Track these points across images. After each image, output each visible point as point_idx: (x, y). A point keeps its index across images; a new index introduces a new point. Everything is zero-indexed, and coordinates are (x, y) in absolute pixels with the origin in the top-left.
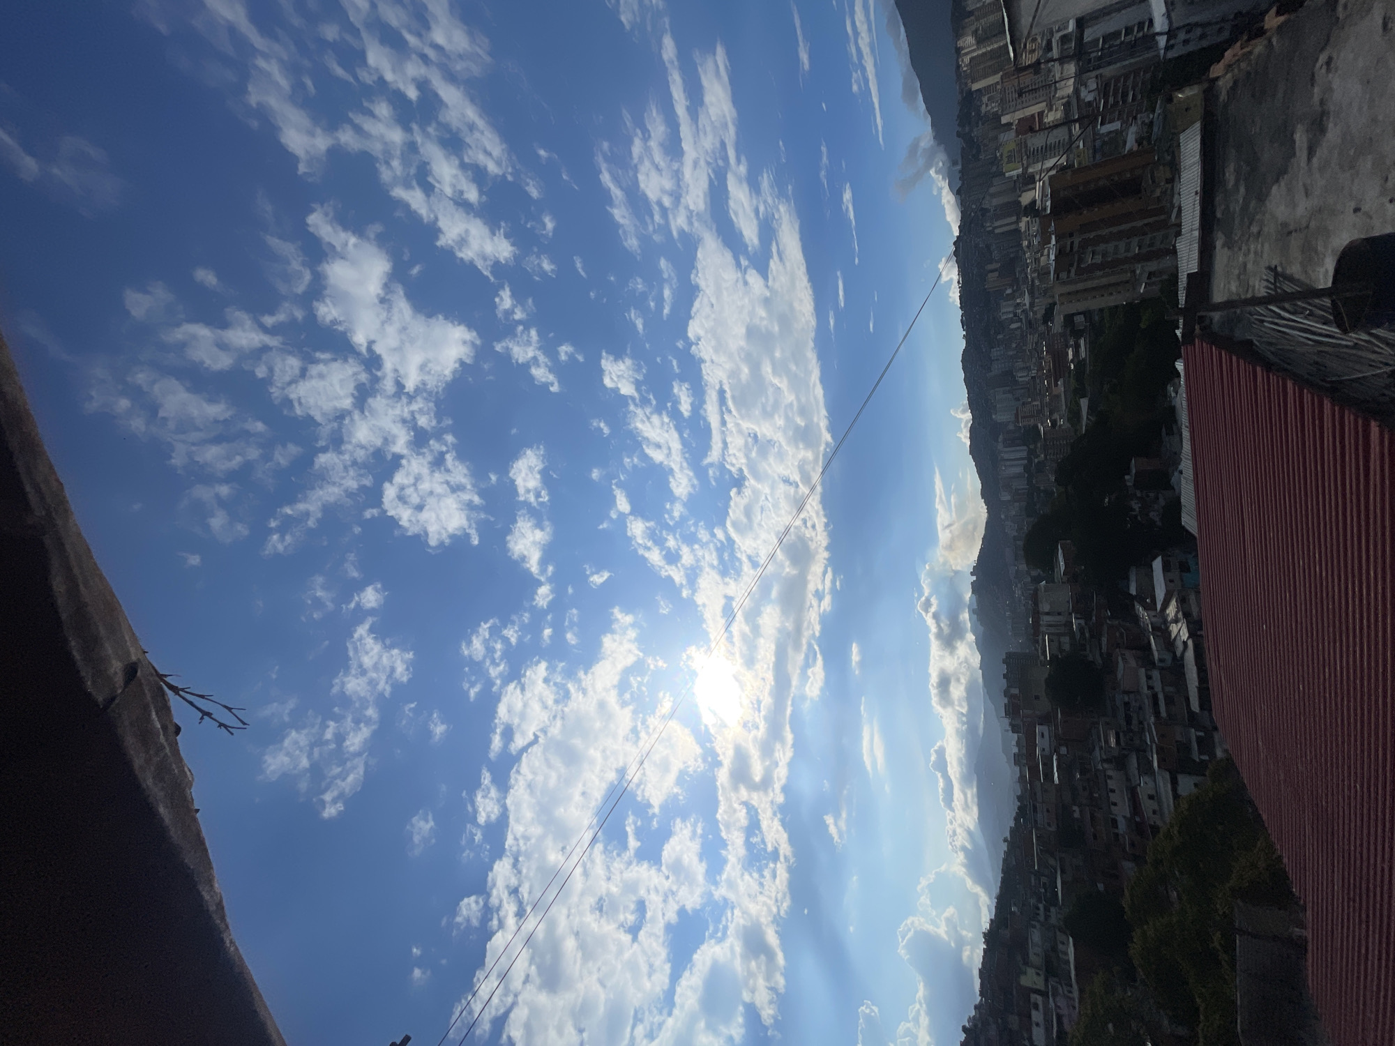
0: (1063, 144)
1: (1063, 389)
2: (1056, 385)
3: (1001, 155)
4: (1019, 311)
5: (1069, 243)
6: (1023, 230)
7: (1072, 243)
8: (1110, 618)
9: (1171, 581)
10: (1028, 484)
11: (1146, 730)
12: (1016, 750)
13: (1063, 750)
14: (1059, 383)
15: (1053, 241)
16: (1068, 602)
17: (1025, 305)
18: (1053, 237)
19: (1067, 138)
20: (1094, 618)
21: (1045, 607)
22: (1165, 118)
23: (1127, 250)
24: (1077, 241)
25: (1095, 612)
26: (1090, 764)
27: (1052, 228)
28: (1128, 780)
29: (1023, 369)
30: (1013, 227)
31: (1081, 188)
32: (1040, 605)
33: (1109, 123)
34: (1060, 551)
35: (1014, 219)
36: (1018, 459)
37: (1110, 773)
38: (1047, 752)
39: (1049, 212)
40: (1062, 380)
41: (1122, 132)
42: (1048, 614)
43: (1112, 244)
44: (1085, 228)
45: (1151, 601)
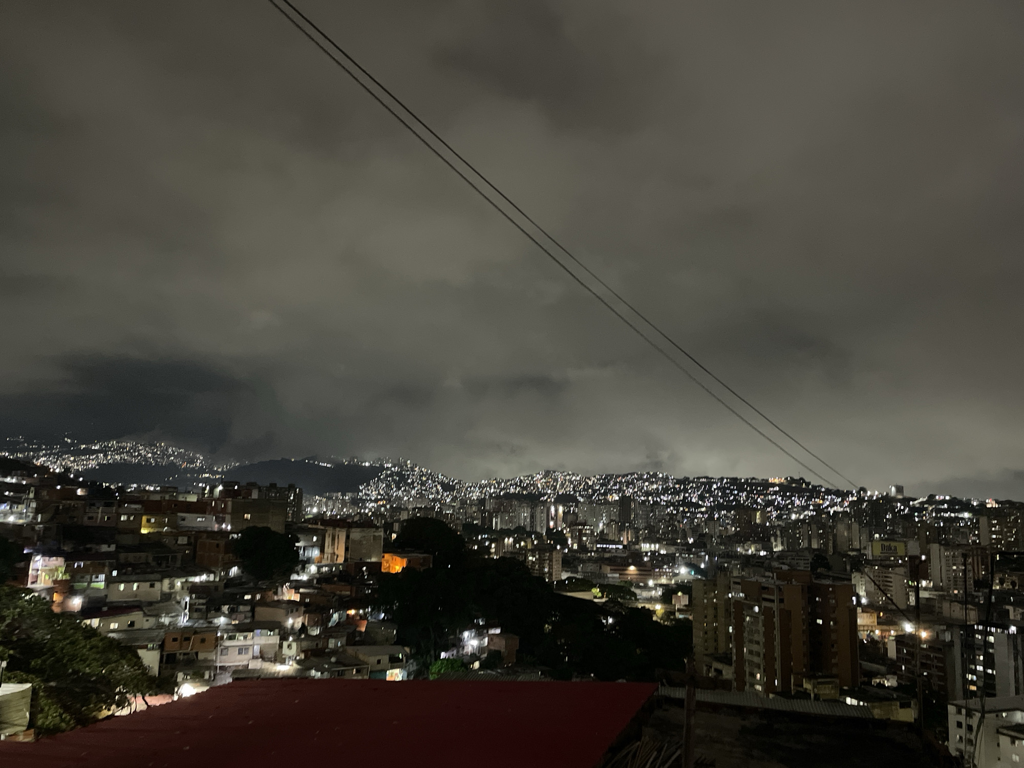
2: (613, 569)
3: (892, 540)
4: (705, 540)
5: (771, 597)
6: (800, 553)
7: (773, 601)
9: (379, 662)
10: (501, 529)
11: (209, 626)
13: (183, 540)
15: (778, 583)
16: (361, 559)
18: (784, 583)
20: (341, 584)
21: (356, 534)
22: (887, 699)
23: (751, 652)
24: (775, 606)
26: (167, 567)
27: (794, 583)
28: (150, 604)
29: (637, 537)
32: (359, 530)
33: (897, 649)
34: (422, 556)
35: (815, 545)
36: (532, 522)
37: (158, 585)
38: (180, 523)
39: (814, 581)
42: (348, 537)
43: (762, 639)
44: (786, 615)
45: (359, 641)
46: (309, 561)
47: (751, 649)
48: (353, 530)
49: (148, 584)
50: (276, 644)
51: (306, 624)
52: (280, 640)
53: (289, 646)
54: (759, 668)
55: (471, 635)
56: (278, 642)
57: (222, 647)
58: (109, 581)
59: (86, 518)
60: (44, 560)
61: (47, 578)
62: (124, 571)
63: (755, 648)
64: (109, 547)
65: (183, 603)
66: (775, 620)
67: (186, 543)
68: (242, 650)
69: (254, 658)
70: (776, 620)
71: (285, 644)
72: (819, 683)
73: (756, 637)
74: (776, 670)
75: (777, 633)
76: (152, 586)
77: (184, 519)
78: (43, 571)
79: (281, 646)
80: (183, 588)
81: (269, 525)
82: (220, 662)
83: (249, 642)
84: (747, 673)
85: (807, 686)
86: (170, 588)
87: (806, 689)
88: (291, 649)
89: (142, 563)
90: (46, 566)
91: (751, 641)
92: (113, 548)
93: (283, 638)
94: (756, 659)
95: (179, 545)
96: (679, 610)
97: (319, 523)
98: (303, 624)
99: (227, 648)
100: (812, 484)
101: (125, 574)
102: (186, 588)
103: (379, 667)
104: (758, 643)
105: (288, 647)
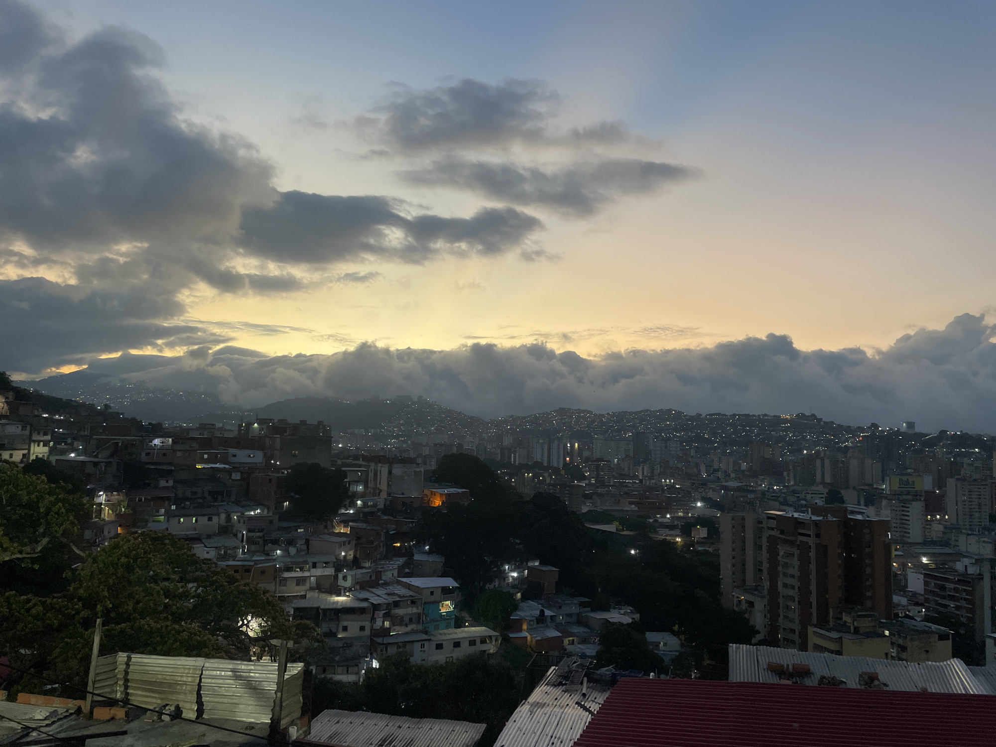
0: (905, 536)
1: (626, 509)
2: (631, 503)
3: (908, 474)
4: (719, 474)
5: (808, 533)
6: (814, 488)
7: (809, 536)
8: (387, 532)
9: (432, 593)
10: (520, 464)
11: (267, 558)
12: (219, 425)
13: (236, 476)
14: (633, 506)
15: (814, 518)
16: (403, 494)
17: (726, 481)
18: (820, 518)
19: (910, 541)
20: (386, 517)
21: (398, 470)
22: (926, 632)
23: (785, 585)
24: (811, 541)
25: (392, 518)
26: (223, 501)
27: (830, 518)
28: (209, 537)
29: (652, 472)
30: (818, 478)
31: (867, 550)
32: (400, 465)
33: (925, 582)
34: (460, 491)
35: (828, 479)
36: (549, 457)
37: (215, 519)
38: (232, 459)
39: (849, 517)
40: (637, 509)
41: (905, 591)
42: (390, 473)
43: (797, 573)
44: (823, 550)
45: (408, 573)
46: (355, 496)
47: (786, 582)
48: (395, 466)
49: (206, 518)
50: (331, 575)
51: (358, 556)
52: (335, 571)
53: (345, 578)
54: (794, 601)
55: (511, 567)
56: (333, 573)
57: (281, 578)
58: (169, 515)
59: (143, 455)
60: (106, 495)
61: (110, 512)
62: (183, 505)
63: (790, 581)
64: (167, 482)
65: (240, 535)
66: (810, 554)
67: (239, 478)
68: (300, 581)
69: (312, 589)
70: (812, 554)
71: (340, 576)
72: (859, 616)
73: (790, 571)
74: (811, 603)
75: (813, 567)
76: (210, 519)
77: (235, 456)
78: (106, 505)
79: (336, 577)
80: (239, 521)
81: (317, 461)
82: (280, 592)
83: (307, 574)
84: (781, 605)
85: (846, 618)
86: (227, 522)
87: (846, 622)
88: (346, 581)
89: (199, 498)
90: (108, 501)
91: (785, 575)
92: (171, 483)
93: (338, 569)
94: (791, 592)
95: (233, 480)
96: (698, 543)
97: (361, 459)
98: (355, 557)
99: (286, 579)
100: (823, 420)
101: (184, 508)
102: (242, 521)
103: (432, 599)
104: (793, 576)
105: (343, 579)
